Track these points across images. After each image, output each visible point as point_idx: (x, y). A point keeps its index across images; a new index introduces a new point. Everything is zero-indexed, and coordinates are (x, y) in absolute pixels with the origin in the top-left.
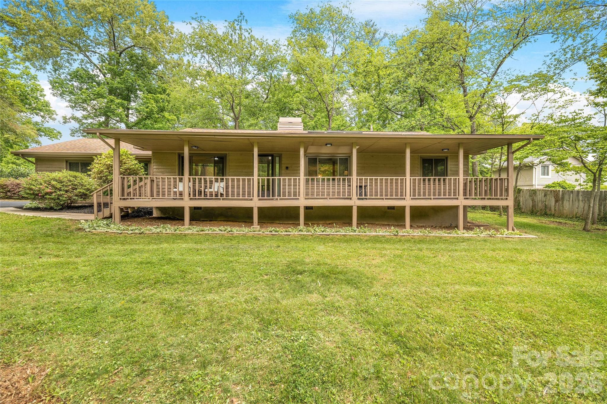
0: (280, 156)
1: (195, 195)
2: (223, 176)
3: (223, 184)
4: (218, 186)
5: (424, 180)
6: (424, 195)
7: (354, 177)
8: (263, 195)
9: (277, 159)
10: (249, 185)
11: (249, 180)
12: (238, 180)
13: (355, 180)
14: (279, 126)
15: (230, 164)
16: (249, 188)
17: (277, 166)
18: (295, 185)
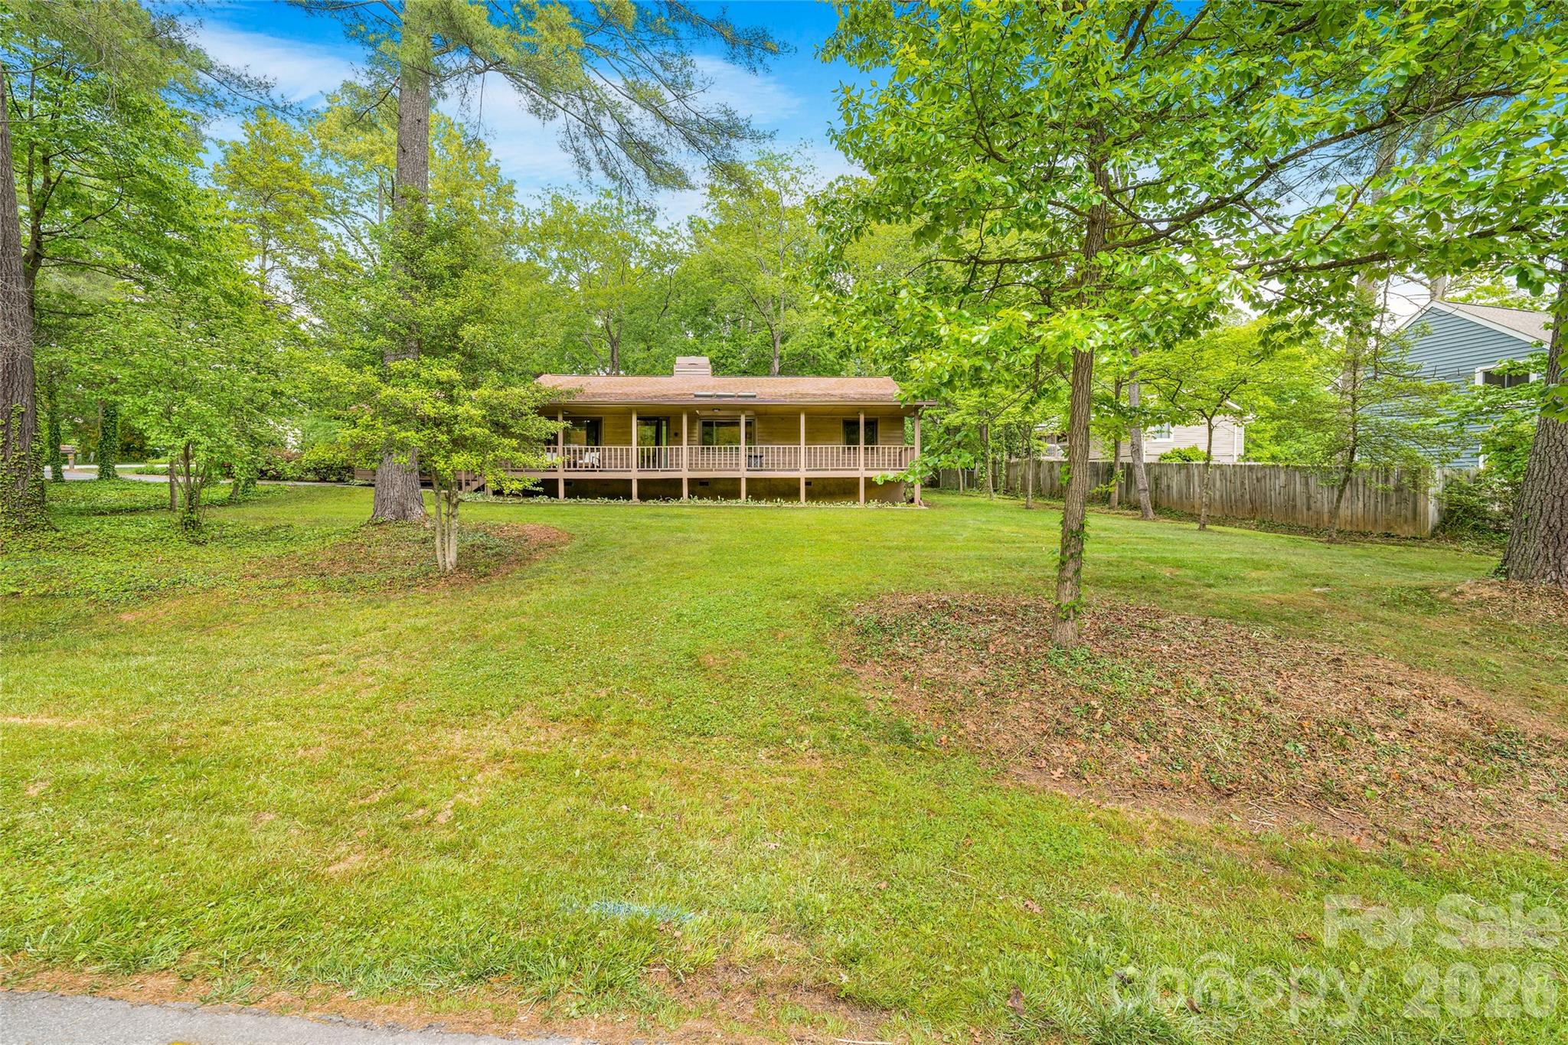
0: (668, 419)
1: (569, 466)
2: (596, 444)
3: (596, 455)
4: (590, 458)
5: (849, 449)
6: (849, 464)
7: (743, 446)
8: (643, 466)
9: (664, 423)
10: (627, 455)
11: (627, 450)
12: (616, 450)
13: (743, 450)
14: (675, 369)
15: (606, 430)
16: (627, 459)
17: (664, 428)
18: (677, 456)
